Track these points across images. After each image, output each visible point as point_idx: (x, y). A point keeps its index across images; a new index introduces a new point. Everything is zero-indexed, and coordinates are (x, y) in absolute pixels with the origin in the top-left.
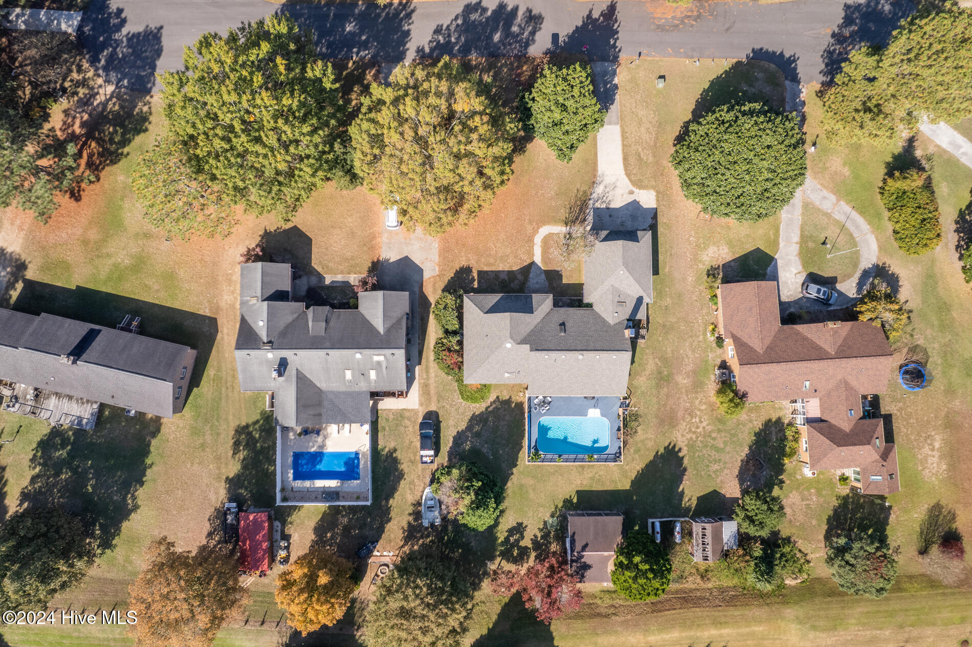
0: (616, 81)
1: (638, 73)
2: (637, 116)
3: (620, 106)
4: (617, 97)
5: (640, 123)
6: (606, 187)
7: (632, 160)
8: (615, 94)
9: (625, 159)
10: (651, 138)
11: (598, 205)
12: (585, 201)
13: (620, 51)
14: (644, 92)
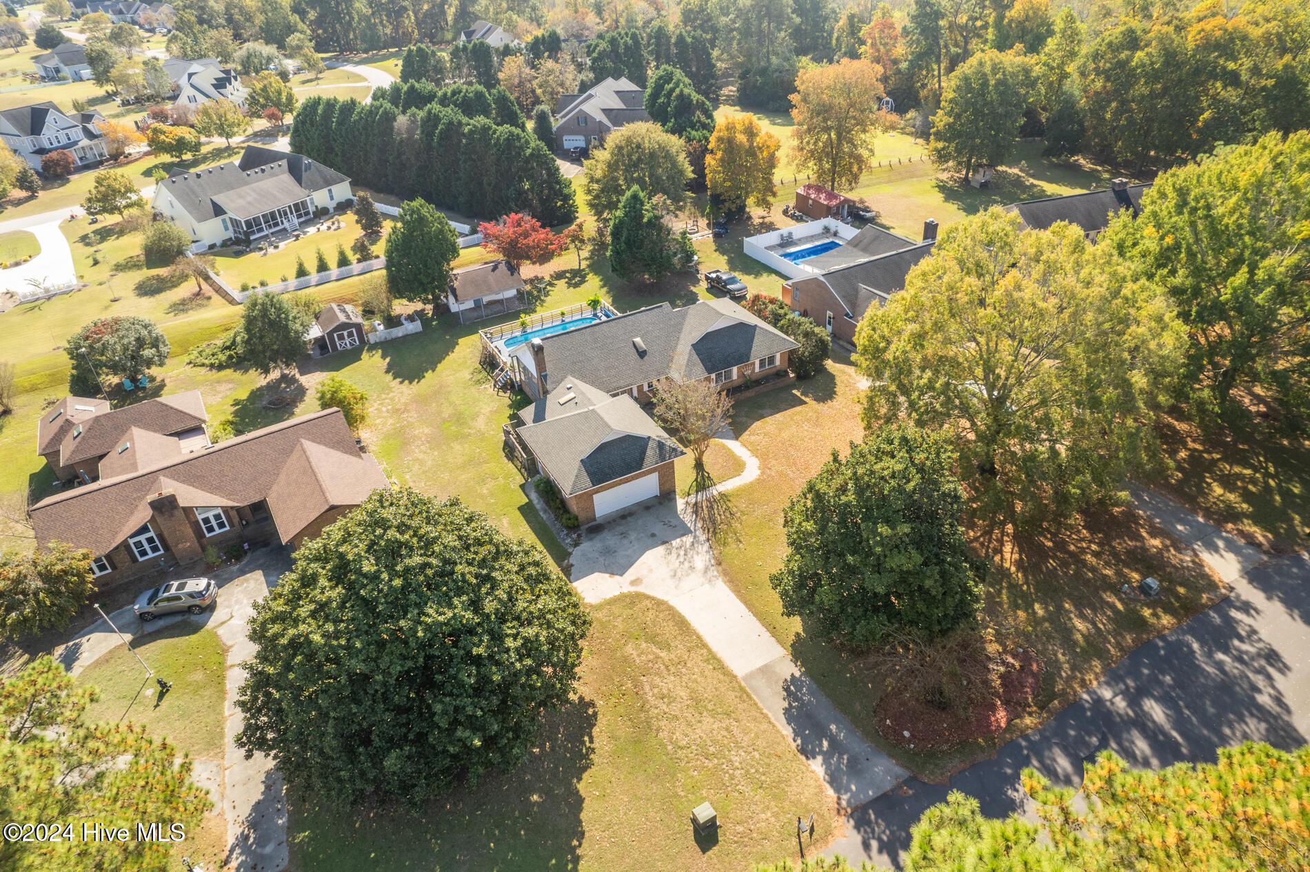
0: (817, 766)
1: (775, 815)
2: (713, 713)
3: (766, 716)
4: (787, 731)
5: (697, 702)
6: (692, 568)
7: (669, 630)
8: (796, 734)
9: (682, 624)
10: (653, 687)
11: (688, 539)
12: (715, 533)
13: (866, 846)
14: (732, 777)
